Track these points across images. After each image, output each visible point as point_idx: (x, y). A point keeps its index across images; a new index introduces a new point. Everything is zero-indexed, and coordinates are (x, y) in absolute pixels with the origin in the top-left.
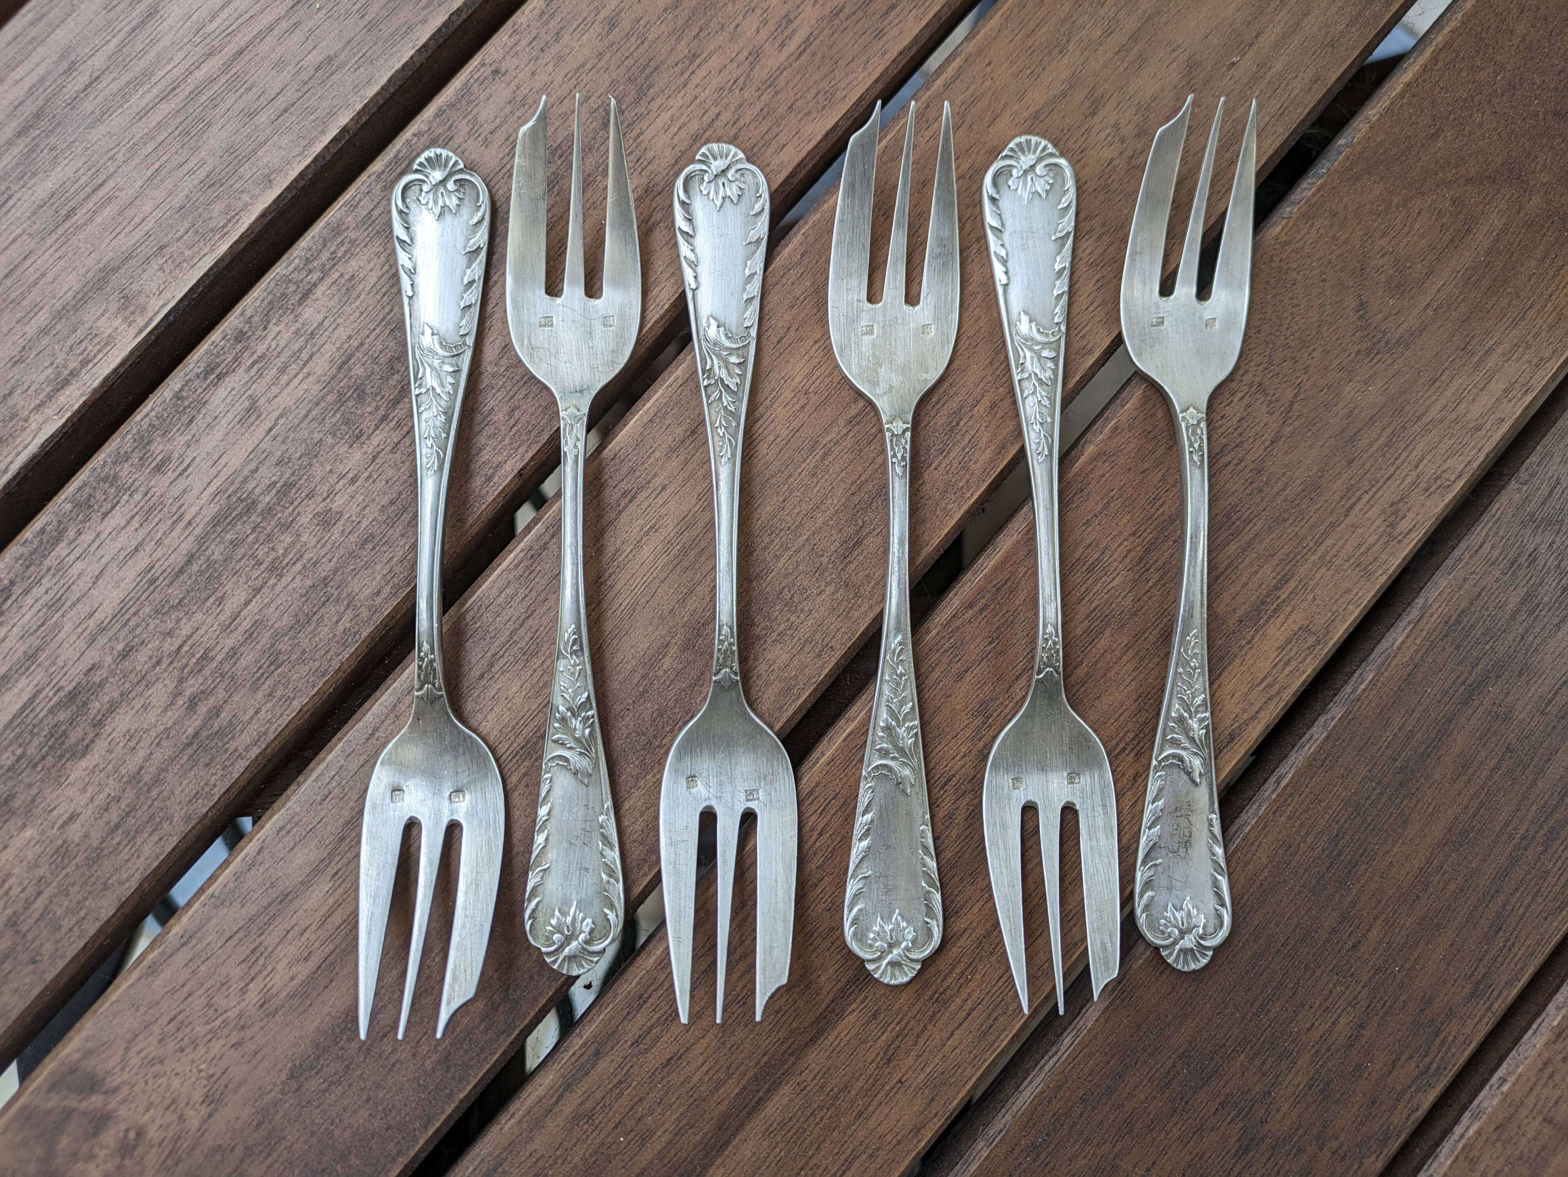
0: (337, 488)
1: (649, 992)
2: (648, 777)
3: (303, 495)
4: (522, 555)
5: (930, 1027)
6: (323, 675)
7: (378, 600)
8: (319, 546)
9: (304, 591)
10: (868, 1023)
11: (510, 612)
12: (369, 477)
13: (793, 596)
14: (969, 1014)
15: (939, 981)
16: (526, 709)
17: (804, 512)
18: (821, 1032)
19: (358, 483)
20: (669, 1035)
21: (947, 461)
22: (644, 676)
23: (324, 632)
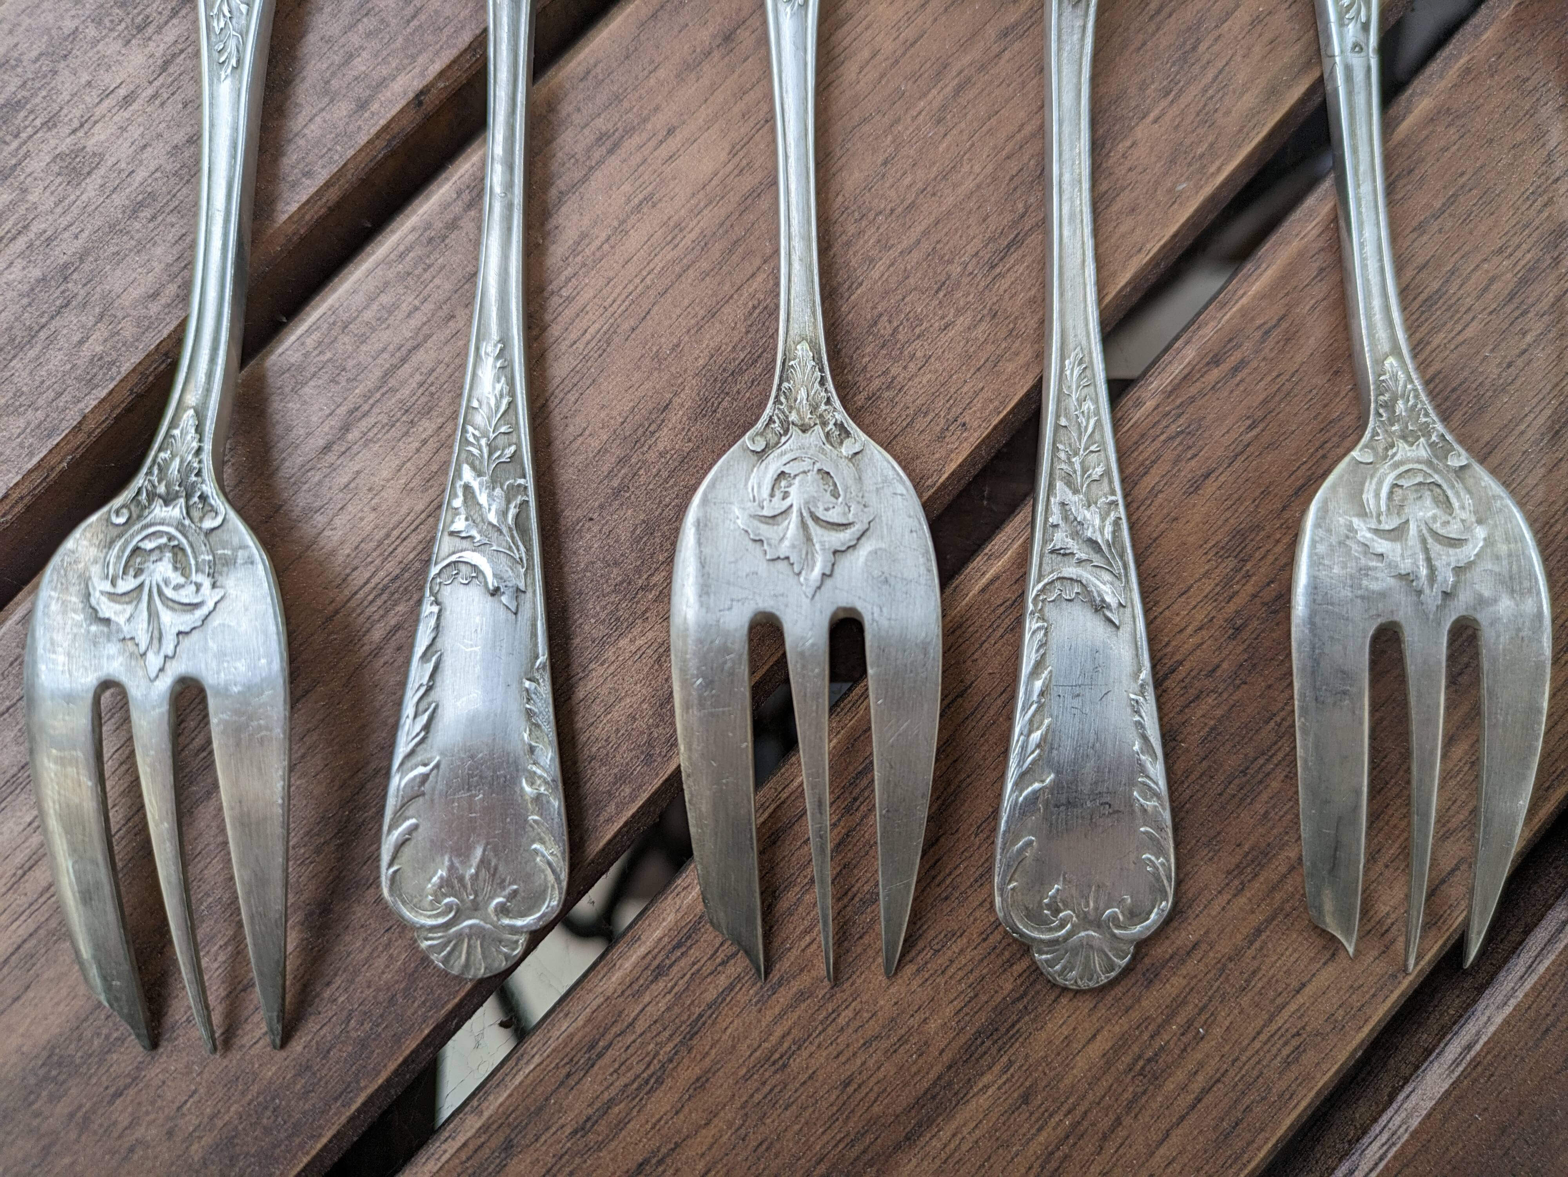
0: (98, 112)
1: (609, 1037)
2: (623, 643)
3: (38, 123)
4: (411, 237)
5: (1127, 1121)
6: (49, 436)
7: (154, 308)
8: (59, 210)
9: (26, 288)
10: (1014, 1109)
11: (385, 336)
12: (155, 96)
13: (895, 330)
14: (1199, 1100)
15: (1146, 1036)
16: (404, 510)
17: (920, 185)
18: (926, 1124)
19: (135, 106)
20: (642, 1118)
21: (1175, 110)
22: (622, 461)
23: (56, 359)
